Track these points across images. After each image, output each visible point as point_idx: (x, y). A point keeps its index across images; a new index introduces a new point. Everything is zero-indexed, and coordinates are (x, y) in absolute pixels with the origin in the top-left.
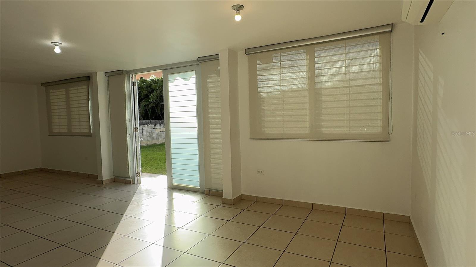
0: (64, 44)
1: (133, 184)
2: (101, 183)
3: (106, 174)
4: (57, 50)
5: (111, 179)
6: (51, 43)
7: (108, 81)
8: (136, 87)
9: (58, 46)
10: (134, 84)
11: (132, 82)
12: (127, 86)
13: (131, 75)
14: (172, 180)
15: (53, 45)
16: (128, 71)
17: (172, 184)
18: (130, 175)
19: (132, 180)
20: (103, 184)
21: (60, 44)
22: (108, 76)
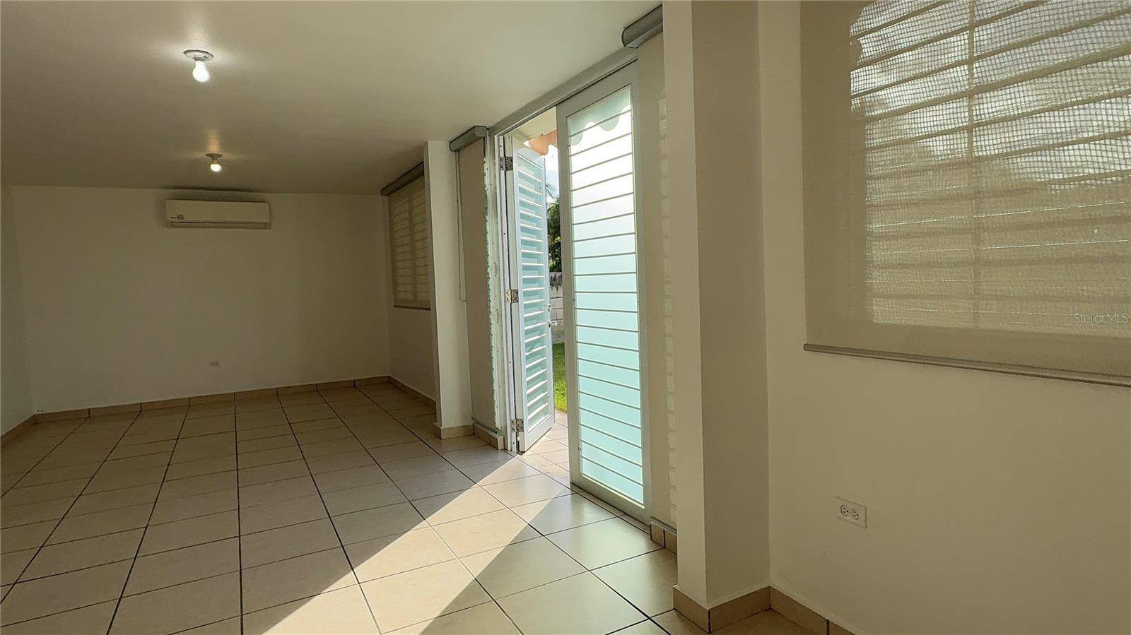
0: (221, 57)
1: (505, 449)
2: (437, 434)
3: (451, 415)
4: (201, 74)
5: (465, 426)
6: (185, 52)
7: (459, 163)
8: (511, 171)
9: (203, 60)
10: (508, 164)
11: (501, 159)
12: (490, 172)
13: (498, 140)
14: (579, 460)
15: (188, 59)
16: (492, 127)
17: (580, 474)
18: (498, 424)
19: (502, 437)
20: (441, 438)
21: (207, 55)
22: (458, 151)
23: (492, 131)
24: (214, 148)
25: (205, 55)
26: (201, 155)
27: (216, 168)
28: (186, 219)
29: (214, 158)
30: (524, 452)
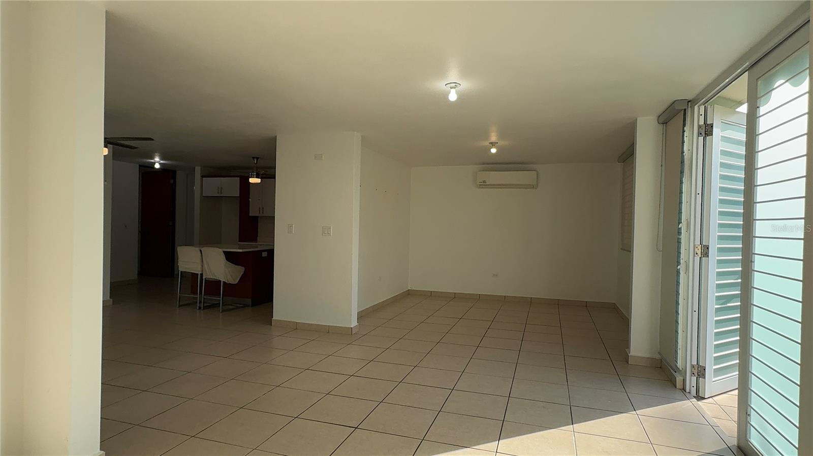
0: (464, 85)
1: (684, 389)
2: (626, 359)
3: (638, 345)
4: (453, 97)
6: (446, 85)
7: (665, 134)
8: (711, 136)
9: (455, 88)
10: (707, 130)
11: (700, 127)
12: (689, 140)
13: (699, 110)
14: (746, 426)
15: (447, 88)
16: (693, 99)
17: (747, 441)
18: (680, 364)
19: (682, 378)
20: (628, 363)
21: (457, 85)
22: (665, 123)
23: (691, 103)
24: (493, 138)
25: (454, 84)
26: (487, 143)
27: (494, 151)
28: (488, 183)
29: (493, 144)
30: (704, 398)
